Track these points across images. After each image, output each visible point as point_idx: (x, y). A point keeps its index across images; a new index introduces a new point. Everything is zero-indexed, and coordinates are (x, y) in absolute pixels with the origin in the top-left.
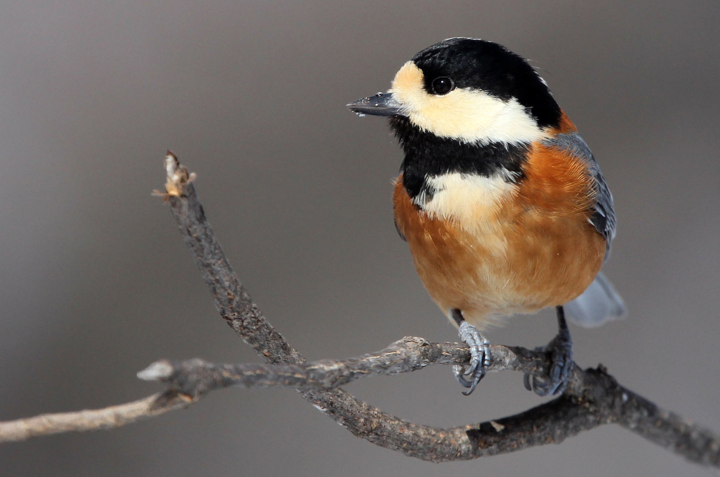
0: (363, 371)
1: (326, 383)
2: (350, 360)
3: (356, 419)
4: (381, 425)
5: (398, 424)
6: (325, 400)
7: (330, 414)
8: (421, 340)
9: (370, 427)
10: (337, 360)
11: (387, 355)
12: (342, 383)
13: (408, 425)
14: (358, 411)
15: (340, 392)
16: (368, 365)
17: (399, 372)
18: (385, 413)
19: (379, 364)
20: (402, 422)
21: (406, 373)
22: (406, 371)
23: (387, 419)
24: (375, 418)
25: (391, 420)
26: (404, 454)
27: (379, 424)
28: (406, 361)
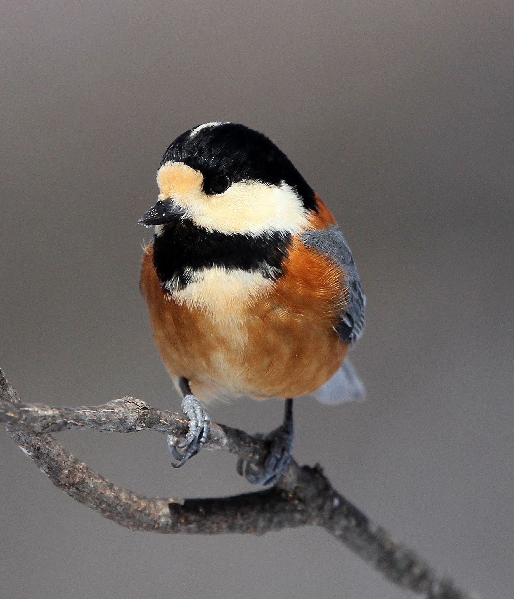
0: (76, 423)
1: (37, 427)
2: (66, 409)
3: (60, 469)
4: (84, 481)
5: (101, 483)
6: (32, 444)
7: (34, 459)
8: (141, 403)
9: (73, 481)
10: (53, 406)
11: (104, 411)
12: (53, 431)
13: (111, 486)
14: (64, 462)
15: (49, 439)
16: (83, 418)
17: (113, 431)
18: (90, 470)
19: (95, 419)
20: (107, 483)
21: (120, 433)
22: (120, 431)
23: (91, 476)
24: (79, 472)
25: (95, 477)
26: (102, 515)
27: (82, 480)
28: (123, 421)
